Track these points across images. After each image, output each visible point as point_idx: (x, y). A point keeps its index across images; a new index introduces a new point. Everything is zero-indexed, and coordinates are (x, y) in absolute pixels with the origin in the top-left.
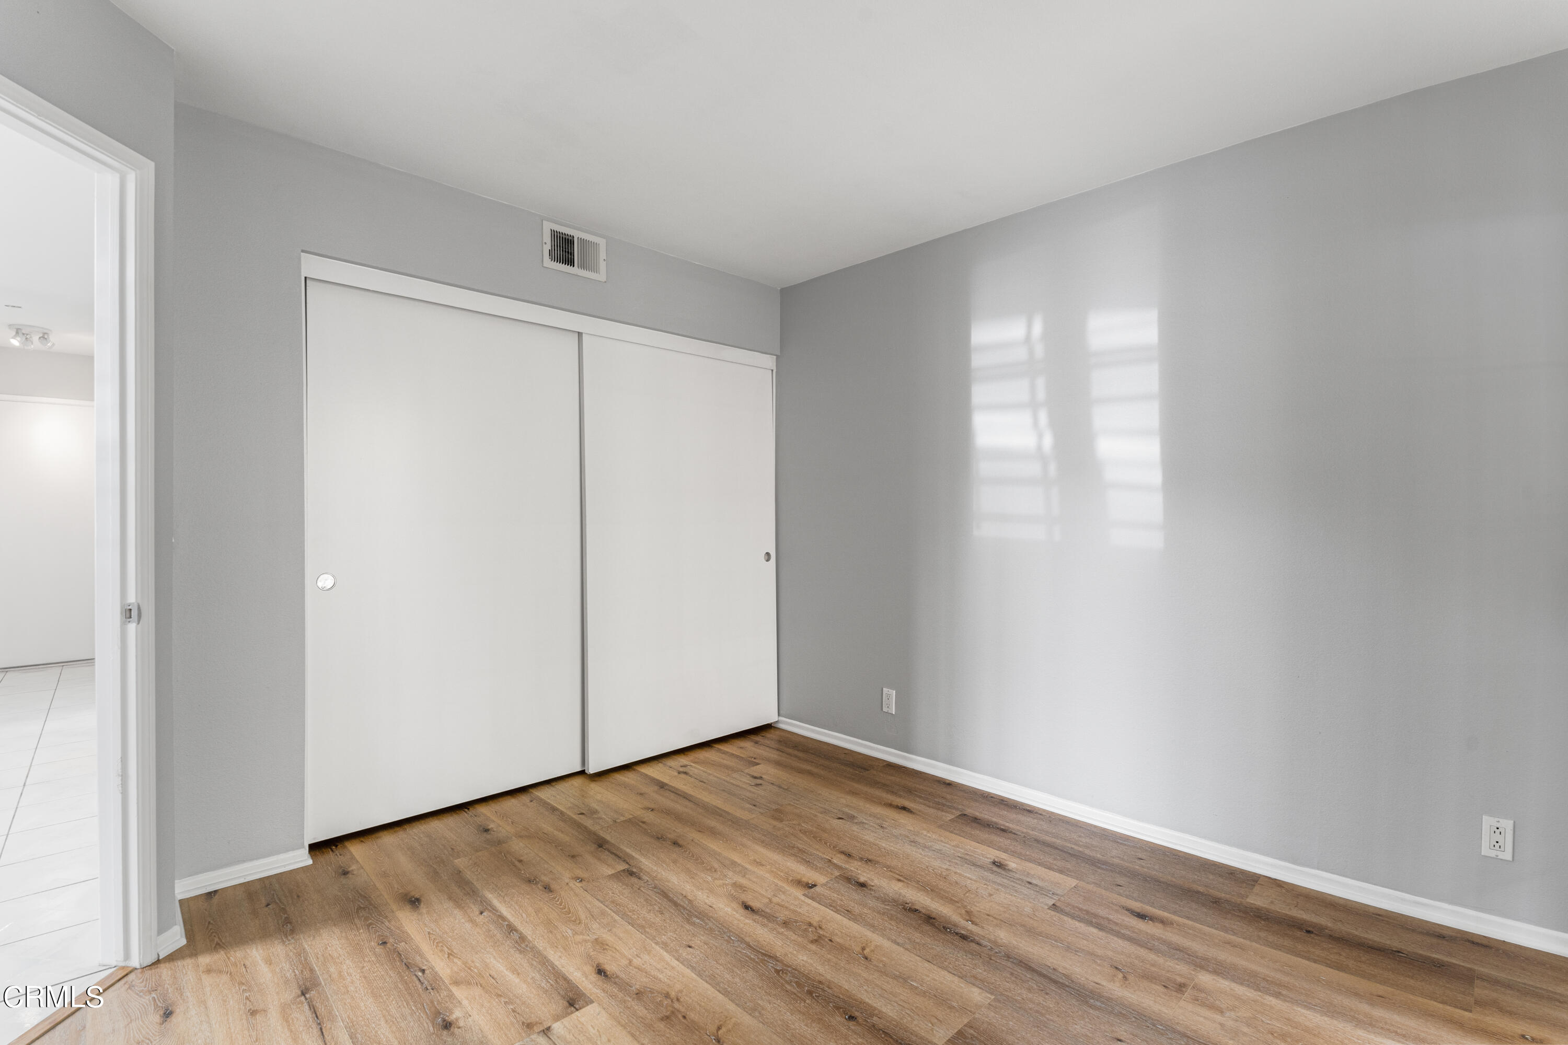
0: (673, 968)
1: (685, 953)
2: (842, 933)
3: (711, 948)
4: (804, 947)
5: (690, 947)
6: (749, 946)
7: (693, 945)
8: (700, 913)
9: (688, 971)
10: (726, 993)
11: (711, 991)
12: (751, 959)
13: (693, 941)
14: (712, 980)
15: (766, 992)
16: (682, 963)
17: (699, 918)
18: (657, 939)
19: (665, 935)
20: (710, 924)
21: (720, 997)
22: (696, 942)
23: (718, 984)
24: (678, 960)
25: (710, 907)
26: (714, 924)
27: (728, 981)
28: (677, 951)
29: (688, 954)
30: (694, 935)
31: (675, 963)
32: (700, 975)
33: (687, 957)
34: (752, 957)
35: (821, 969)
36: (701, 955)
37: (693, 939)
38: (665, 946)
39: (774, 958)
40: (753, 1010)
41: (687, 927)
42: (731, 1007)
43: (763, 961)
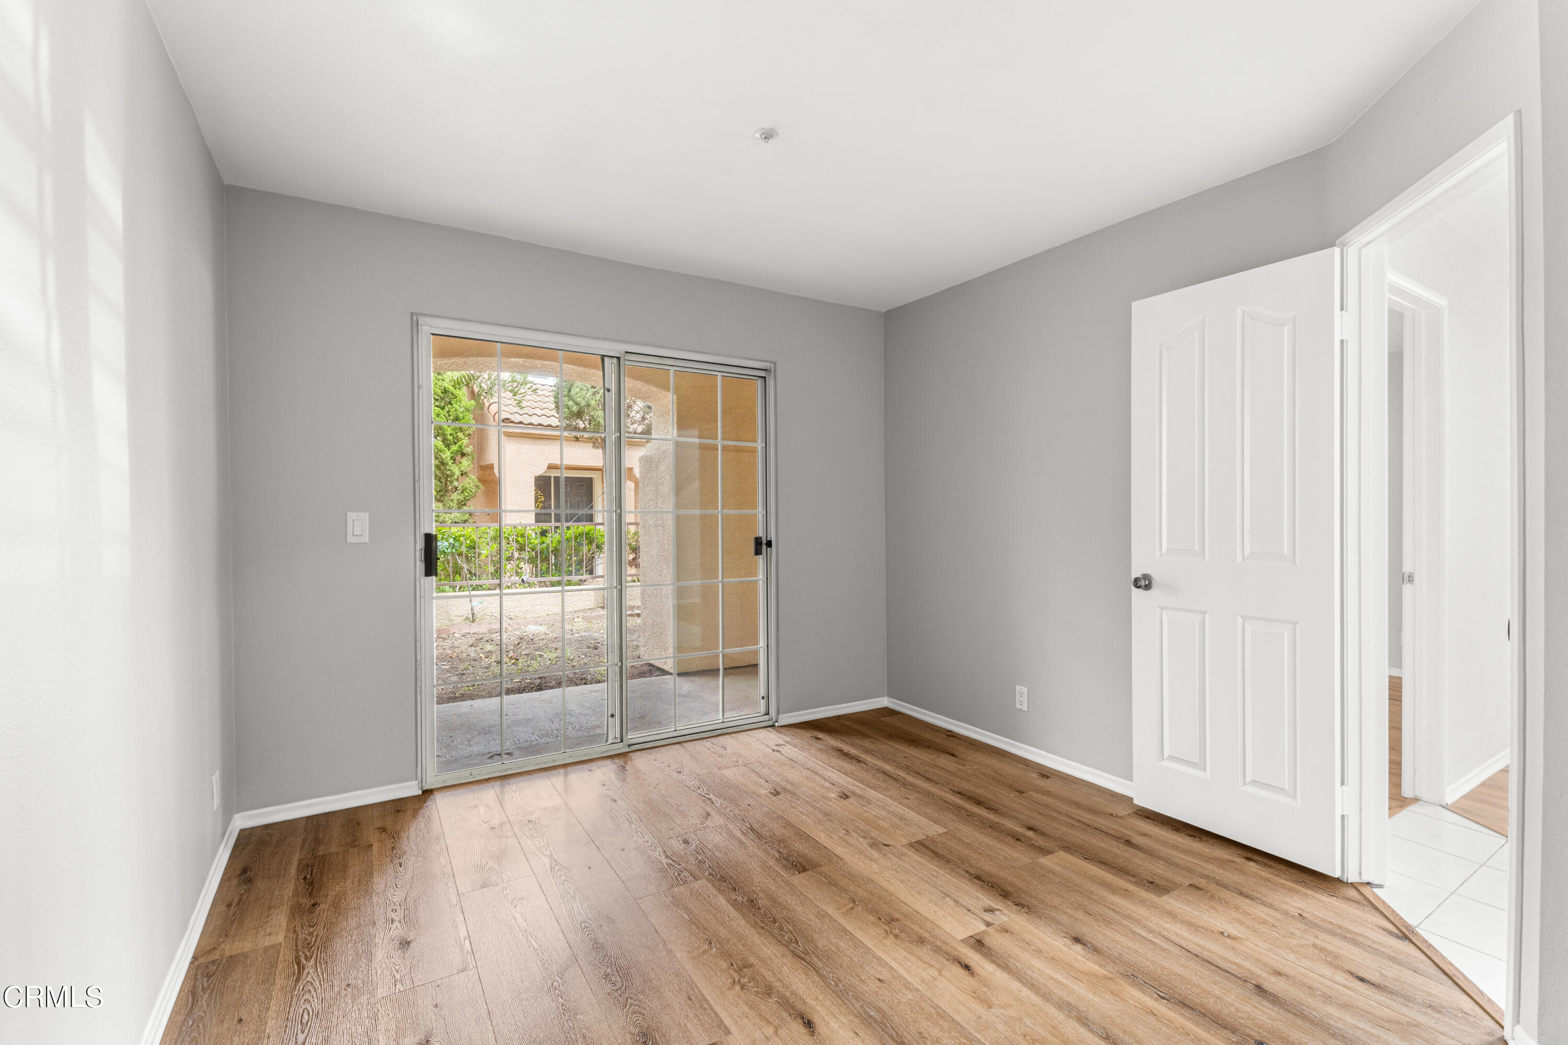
0: (894, 959)
1: (885, 975)
2: (715, 972)
3: (858, 976)
4: (762, 961)
5: (880, 980)
6: (816, 971)
7: (876, 981)
8: (871, 1025)
9: (880, 953)
10: (845, 931)
11: (858, 934)
12: (818, 957)
13: (877, 987)
14: (858, 945)
15: (811, 927)
16: (887, 963)
17: (871, 1017)
18: (919, 997)
19: (910, 999)
20: (857, 1006)
21: (850, 929)
22: (873, 985)
23: (851, 939)
24: (891, 967)
25: (857, 1034)
26: (853, 1005)
27: (842, 940)
28: (893, 977)
29: (881, 972)
30: (876, 993)
31: (894, 965)
32: (868, 949)
33: (882, 969)
34: (816, 959)
35: (756, 938)
36: (867, 969)
37: (877, 989)
38: (908, 986)
39: (795, 954)
40: (822, 915)
41: (885, 1006)
42: (842, 920)
43: (807, 953)
